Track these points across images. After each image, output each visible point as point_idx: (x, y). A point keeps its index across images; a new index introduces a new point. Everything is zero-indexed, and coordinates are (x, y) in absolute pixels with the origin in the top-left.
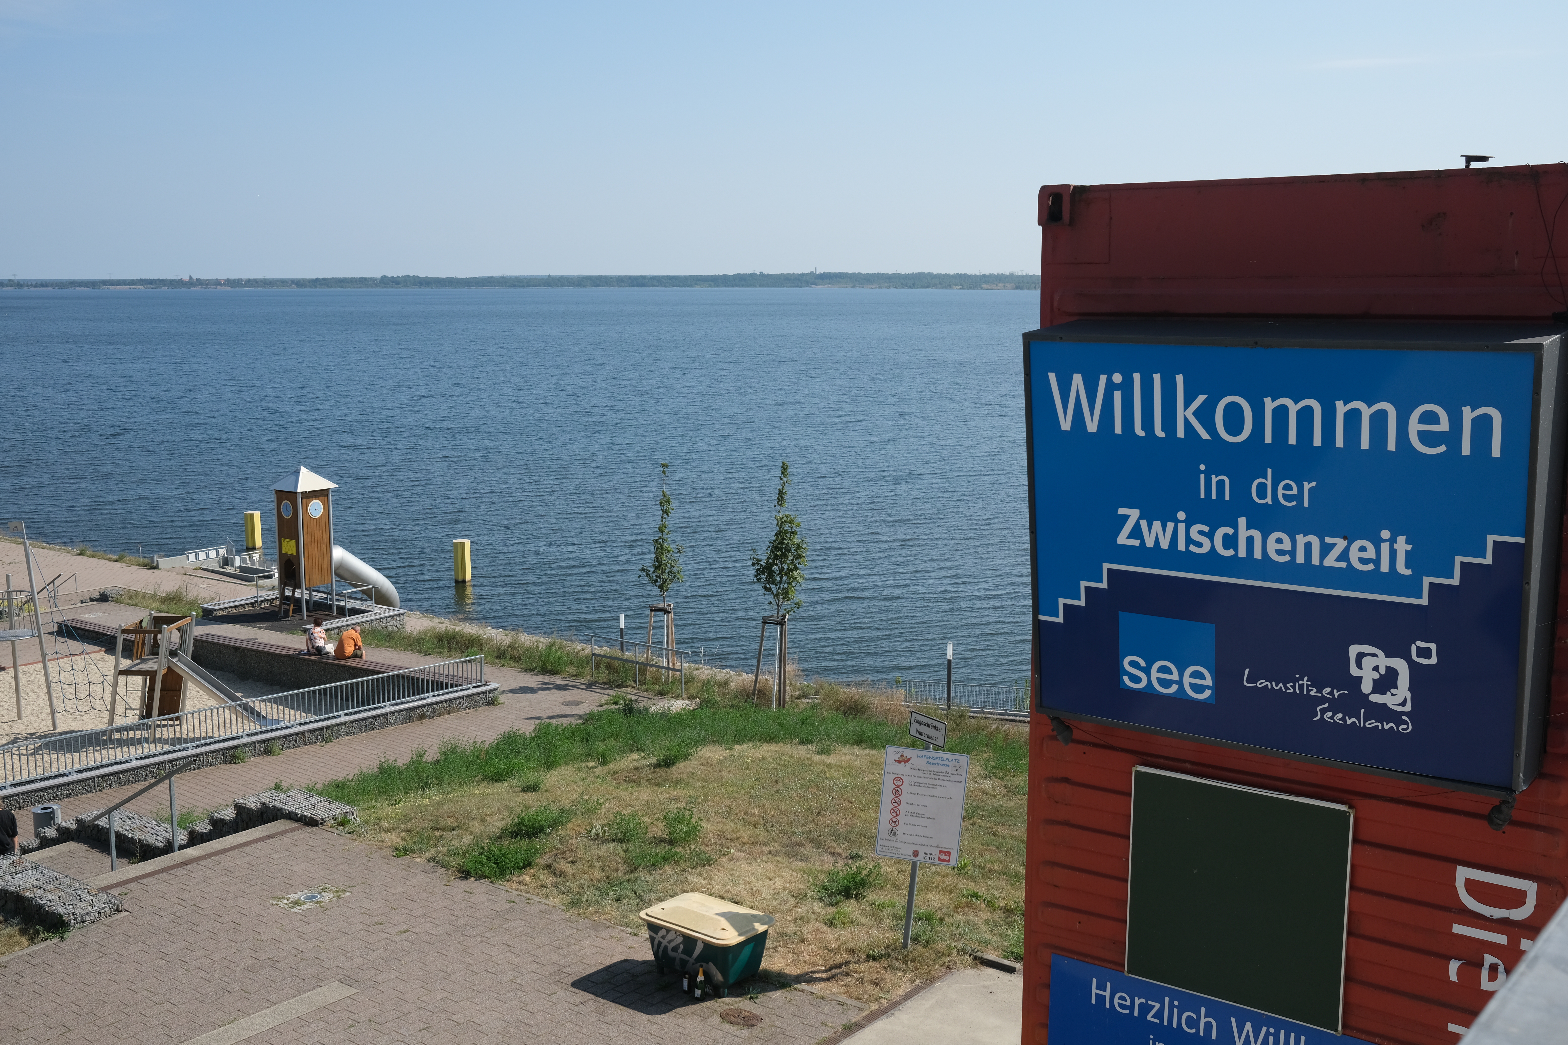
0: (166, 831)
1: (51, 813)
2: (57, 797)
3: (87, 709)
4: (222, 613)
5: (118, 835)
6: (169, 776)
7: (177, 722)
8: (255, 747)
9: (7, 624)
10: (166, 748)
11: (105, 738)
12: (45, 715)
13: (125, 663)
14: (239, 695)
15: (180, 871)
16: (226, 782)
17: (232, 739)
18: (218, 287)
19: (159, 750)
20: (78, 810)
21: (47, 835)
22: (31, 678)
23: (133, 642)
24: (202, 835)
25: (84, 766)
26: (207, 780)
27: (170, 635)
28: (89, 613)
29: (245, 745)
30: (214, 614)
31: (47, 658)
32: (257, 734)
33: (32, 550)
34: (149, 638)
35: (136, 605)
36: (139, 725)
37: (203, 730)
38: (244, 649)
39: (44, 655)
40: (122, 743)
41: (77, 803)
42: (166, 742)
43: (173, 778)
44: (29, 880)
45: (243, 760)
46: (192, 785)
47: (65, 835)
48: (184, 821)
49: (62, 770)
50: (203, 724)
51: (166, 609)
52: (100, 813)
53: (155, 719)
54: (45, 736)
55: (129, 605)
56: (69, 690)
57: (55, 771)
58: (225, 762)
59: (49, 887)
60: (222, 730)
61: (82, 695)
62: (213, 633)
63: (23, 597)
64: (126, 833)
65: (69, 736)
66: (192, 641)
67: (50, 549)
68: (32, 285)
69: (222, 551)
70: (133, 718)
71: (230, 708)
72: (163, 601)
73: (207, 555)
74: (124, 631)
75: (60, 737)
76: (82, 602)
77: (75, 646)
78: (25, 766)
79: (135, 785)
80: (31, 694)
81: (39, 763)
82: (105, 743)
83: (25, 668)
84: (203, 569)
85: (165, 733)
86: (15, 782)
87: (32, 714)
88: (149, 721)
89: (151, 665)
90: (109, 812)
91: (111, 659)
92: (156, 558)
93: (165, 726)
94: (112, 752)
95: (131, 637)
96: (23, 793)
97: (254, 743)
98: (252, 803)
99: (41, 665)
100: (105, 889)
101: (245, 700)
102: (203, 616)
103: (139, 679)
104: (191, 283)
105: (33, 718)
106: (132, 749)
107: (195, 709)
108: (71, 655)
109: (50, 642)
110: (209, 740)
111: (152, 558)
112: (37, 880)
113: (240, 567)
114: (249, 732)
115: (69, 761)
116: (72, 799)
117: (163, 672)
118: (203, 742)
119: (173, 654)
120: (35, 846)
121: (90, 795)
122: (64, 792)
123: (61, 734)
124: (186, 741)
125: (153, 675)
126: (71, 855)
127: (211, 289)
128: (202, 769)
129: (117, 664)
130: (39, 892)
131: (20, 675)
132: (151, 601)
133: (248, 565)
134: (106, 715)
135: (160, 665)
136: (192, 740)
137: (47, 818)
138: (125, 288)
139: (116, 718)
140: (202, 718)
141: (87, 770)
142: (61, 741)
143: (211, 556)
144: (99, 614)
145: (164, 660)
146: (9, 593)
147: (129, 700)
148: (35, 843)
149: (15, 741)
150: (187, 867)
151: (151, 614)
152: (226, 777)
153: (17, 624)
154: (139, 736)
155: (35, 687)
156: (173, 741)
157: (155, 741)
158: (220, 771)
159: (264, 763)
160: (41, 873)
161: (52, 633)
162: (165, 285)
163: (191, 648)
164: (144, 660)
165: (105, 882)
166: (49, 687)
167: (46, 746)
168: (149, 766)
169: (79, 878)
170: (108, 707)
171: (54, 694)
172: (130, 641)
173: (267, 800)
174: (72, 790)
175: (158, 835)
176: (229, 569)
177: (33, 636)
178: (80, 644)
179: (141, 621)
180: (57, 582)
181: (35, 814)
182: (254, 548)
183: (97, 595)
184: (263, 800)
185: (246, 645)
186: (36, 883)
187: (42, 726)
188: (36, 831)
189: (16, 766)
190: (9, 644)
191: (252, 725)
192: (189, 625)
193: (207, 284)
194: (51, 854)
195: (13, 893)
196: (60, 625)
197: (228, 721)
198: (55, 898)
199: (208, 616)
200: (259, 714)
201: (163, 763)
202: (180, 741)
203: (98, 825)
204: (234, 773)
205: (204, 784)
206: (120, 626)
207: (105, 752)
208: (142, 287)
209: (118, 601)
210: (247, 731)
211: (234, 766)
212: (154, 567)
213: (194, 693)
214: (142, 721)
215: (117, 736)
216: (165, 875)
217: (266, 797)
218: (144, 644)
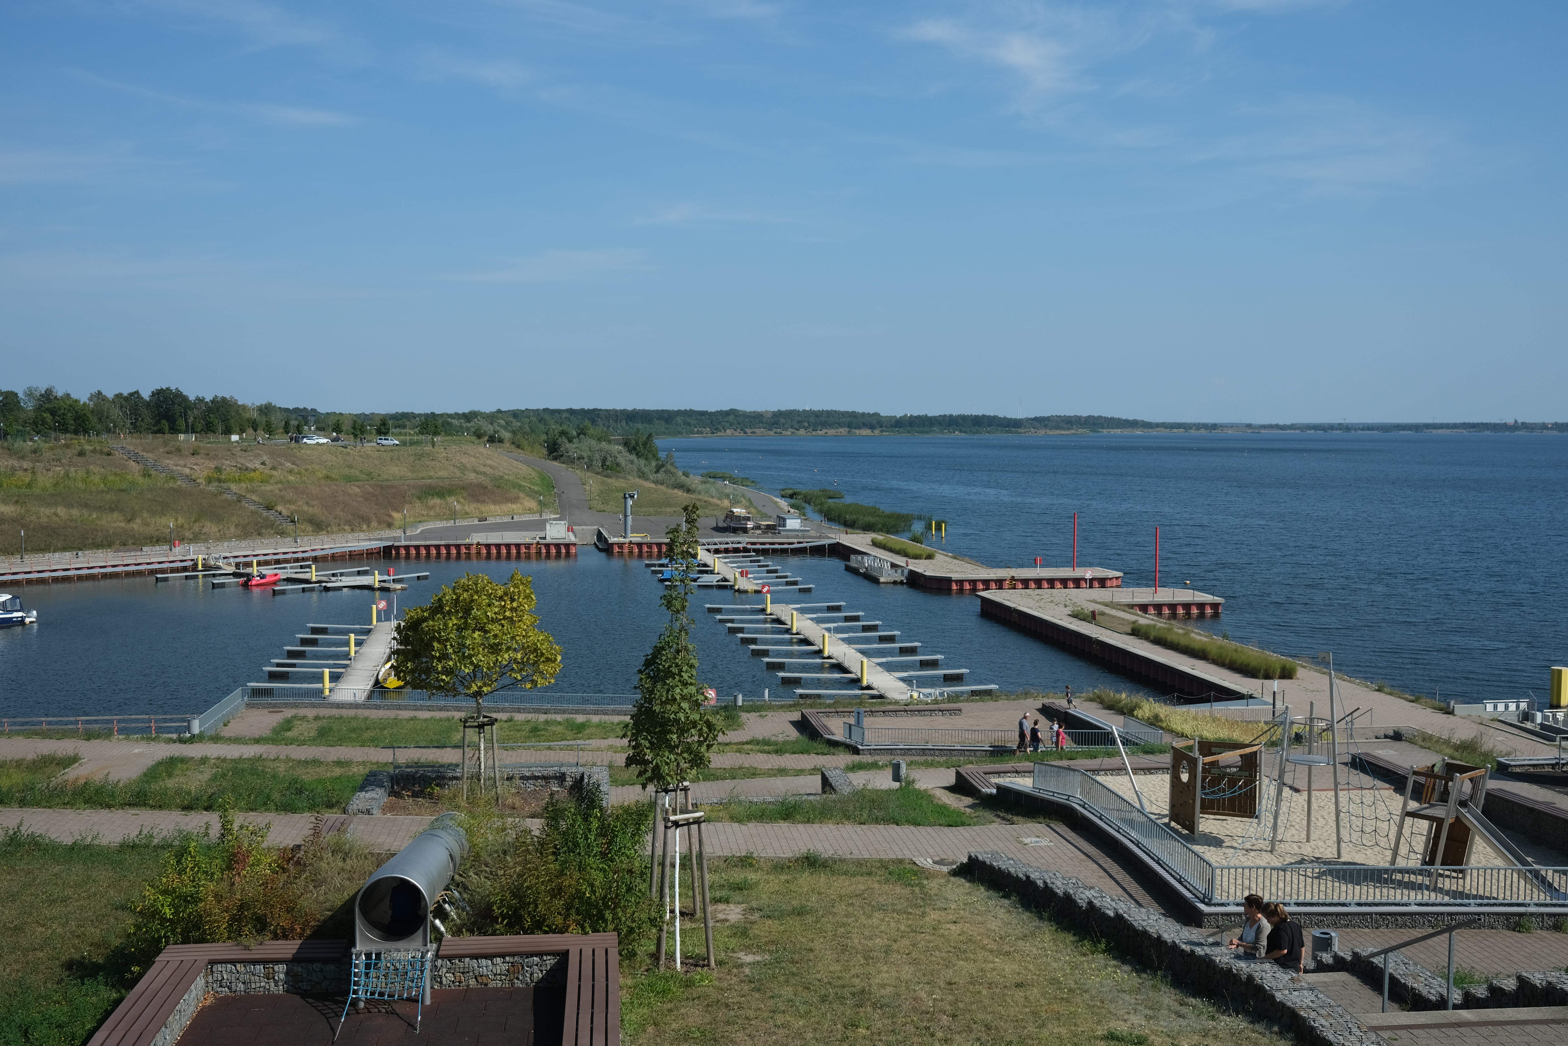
0: (1440, 986)
1: (1328, 939)
2: (1335, 925)
3: (1371, 844)
4: (1518, 770)
5: (1392, 977)
6: (1450, 929)
7: (1460, 875)
8: (1543, 919)
9: (1306, 748)
10: (1447, 899)
11: (1386, 876)
12: (1331, 842)
13: (1413, 805)
14: (1529, 859)
15: (1452, 1032)
16: (1508, 950)
17: (1519, 905)
18: (1545, 431)
19: (1439, 900)
20: (1354, 942)
21: (1324, 960)
22: (1322, 804)
23: (1423, 785)
24: (1479, 999)
25: (1363, 900)
26: (1486, 942)
27: (1462, 785)
28: (1382, 749)
29: (1532, 914)
30: (1510, 770)
31: (1339, 787)
32: (1546, 905)
33: (1336, 681)
34: (1440, 784)
35: (1429, 748)
36: (1421, 870)
37: (1488, 889)
38: (1539, 812)
39: (1336, 784)
40: (1401, 884)
41: (1354, 935)
42: (1447, 893)
43: (1454, 933)
44: (1305, 1000)
45: (1528, 930)
46: (1470, 944)
47: (1339, 965)
48: (1460, 981)
49: (1342, 900)
50: (1488, 883)
51: (1459, 757)
52: (1376, 951)
53: (1438, 867)
54: (1329, 863)
55: (1422, 747)
56: (1356, 822)
57: (1336, 900)
58: (1508, 928)
59: (1322, 1012)
60: (1508, 893)
61: (1368, 829)
62: (1507, 789)
63: (1323, 724)
64: (1399, 977)
65: (1353, 867)
66: (1484, 794)
67: (1350, 682)
68: (1359, 429)
69: (1523, 705)
70: (1415, 862)
71: (1519, 872)
72: (1457, 748)
73: (1507, 707)
74: (1415, 773)
75: (1345, 867)
76: (1377, 738)
77: (1366, 780)
78: (1309, 888)
79: (1411, 931)
80: (1321, 820)
81: (1323, 888)
82: (1386, 881)
83: (1318, 793)
84: (1500, 721)
85: (1447, 884)
86: (1299, 901)
87: (1320, 839)
88: (1432, 868)
89: (1439, 812)
90: (1386, 952)
91: (1399, 799)
92: (1452, 703)
93: (1447, 876)
94: (1392, 892)
95: (1422, 779)
96: (1305, 914)
97: (1542, 915)
98: (1537, 979)
99: (1332, 793)
100: (1375, 1029)
101: (1536, 867)
102: (1498, 770)
103: (1425, 824)
104: (1516, 427)
105: (1320, 843)
106: (1413, 893)
107: (1480, 865)
108: (1362, 788)
109: (1344, 773)
110: (1492, 901)
111: (1449, 704)
112: (1312, 1001)
113: (1541, 724)
114: (1537, 902)
115: (1350, 892)
116: (1349, 930)
117: (1451, 821)
118: (1486, 901)
119: (1463, 804)
120: (1312, 968)
121: (1367, 930)
122: (1342, 922)
123: (1345, 863)
124: (1468, 897)
125: (1440, 822)
126: (1344, 985)
127: (1537, 433)
128: (1483, 930)
129: (1405, 805)
130: (1313, 1015)
131: (1313, 799)
132: (1444, 747)
133: (1551, 723)
134: (1389, 853)
135: (1448, 813)
136: (1475, 897)
137: (1324, 944)
138: (1448, 432)
139: (1399, 859)
140: (1488, 877)
141: (1366, 904)
142: (1345, 871)
143: (1511, 708)
144: (1392, 752)
145: (1453, 809)
146: (1311, 719)
147: (1413, 844)
148: (1312, 965)
149: (1302, 862)
150: (1460, 1029)
151: (1444, 760)
152: (1508, 945)
153: (1315, 750)
154: (1420, 882)
155: (1325, 814)
156: (1455, 894)
157: (1436, 889)
158: (1501, 935)
159: (1553, 939)
160: (1316, 996)
161: (1346, 764)
162: (1488, 429)
163: (1482, 801)
164: (1432, 806)
165: (1375, 1022)
166: (1338, 816)
167: (1330, 872)
168: (1427, 914)
169: (1350, 1010)
170: (1392, 846)
171: (1342, 824)
172: (1419, 783)
173: (1554, 980)
174: (1350, 921)
175: (1432, 988)
176: (1529, 725)
177: (1328, 764)
178: (1372, 778)
179: (1434, 766)
180: (1355, 715)
181: (1314, 937)
182: (1558, 706)
183: (1391, 733)
184: (1550, 979)
185: (1542, 808)
186: (1310, 1004)
187: (1327, 852)
188: (1313, 953)
189: (1302, 885)
190: (1306, 768)
191: (1542, 896)
192: (1483, 777)
193: (1533, 428)
194: (1326, 980)
195: (1289, 1008)
196: (1354, 758)
197: (1515, 885)
198: (1326, 1024)
199: (1503, 771)
200: (1550, 885)
201: (1442, 914)
202: (1462, 895)
203: (1373, 963)
204: (1517, 942)
205: (1482, 945)
206: (1412, 767)
207: (1385, 891)
208: (1464, 431)
209: (1411, 741)
210: (1535, 900)
211: (1518, 934)
212: (1450, 712)
213: (1480, 848)
214: (1425, 867)
215: (1399, 877)
216: (1435, 1032)
217: (1553, 977)
218: (1433, 789)
